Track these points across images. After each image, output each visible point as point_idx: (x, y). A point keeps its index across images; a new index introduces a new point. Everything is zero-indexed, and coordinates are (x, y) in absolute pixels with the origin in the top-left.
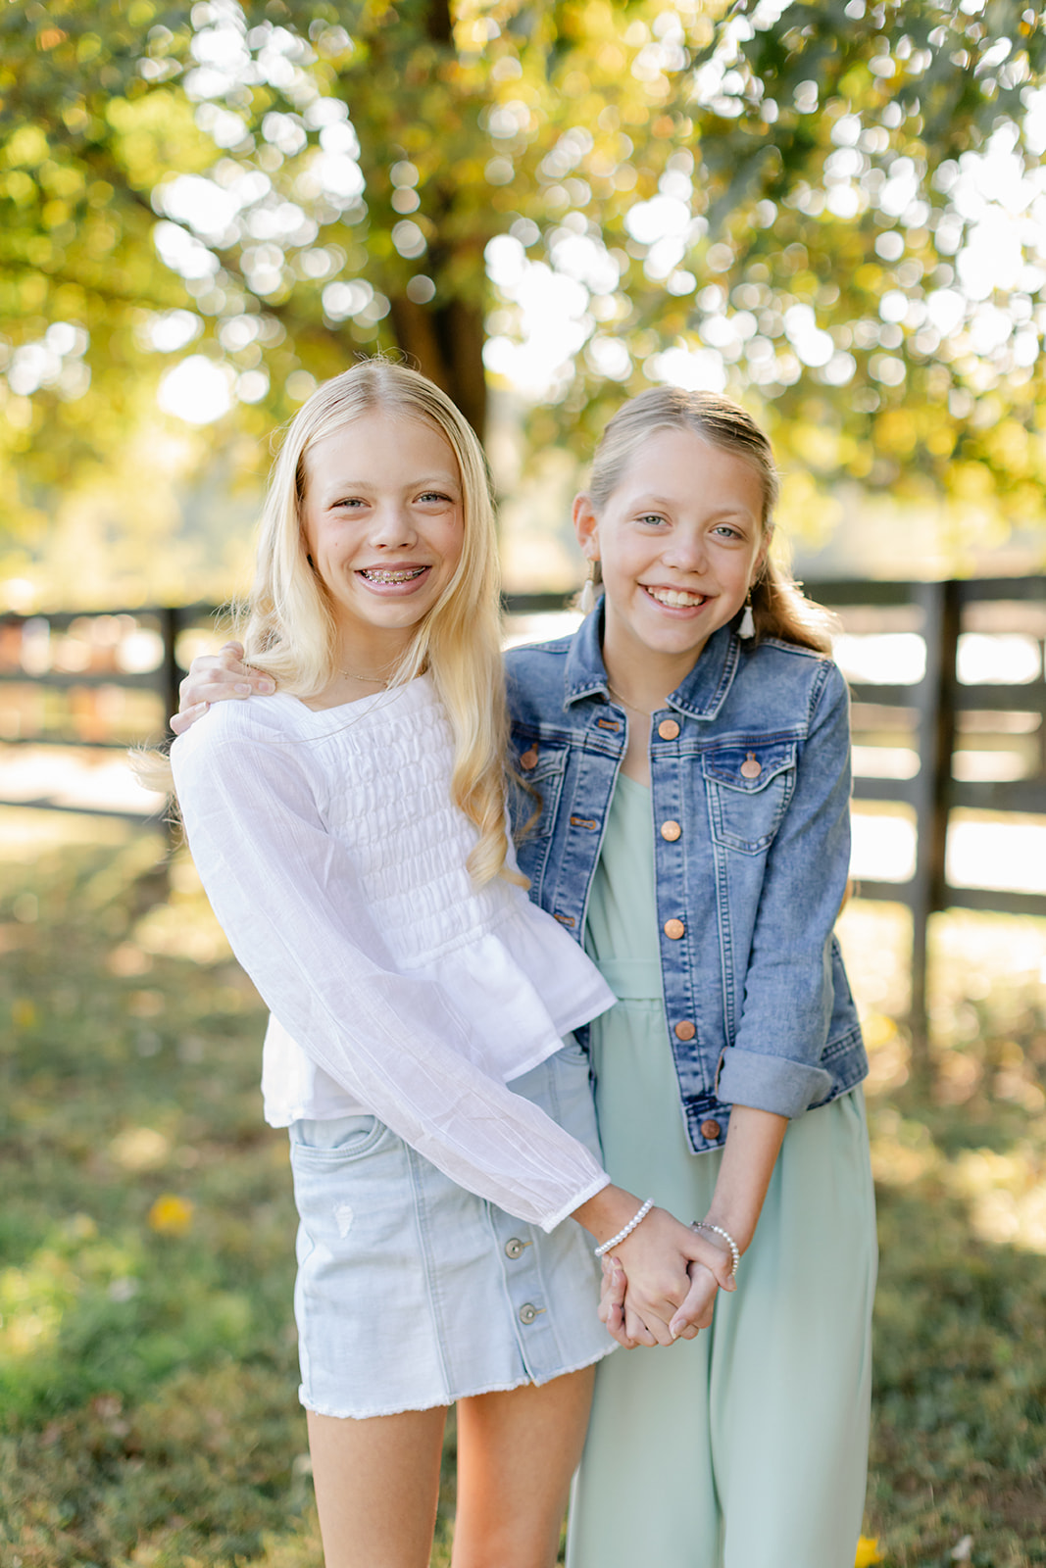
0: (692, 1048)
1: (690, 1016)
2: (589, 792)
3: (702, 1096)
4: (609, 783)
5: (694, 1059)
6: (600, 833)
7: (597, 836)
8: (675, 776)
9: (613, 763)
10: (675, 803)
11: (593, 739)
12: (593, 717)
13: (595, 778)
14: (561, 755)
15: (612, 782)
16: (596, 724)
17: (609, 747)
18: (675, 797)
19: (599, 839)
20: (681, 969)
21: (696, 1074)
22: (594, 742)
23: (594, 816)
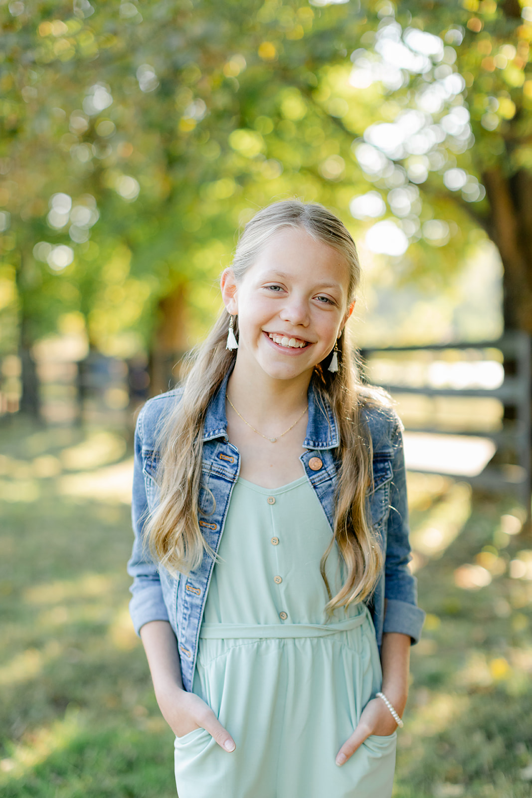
2: (212, 504)
4: (226, 499)
6: (219, 532)
7: (218, 535)
9: (229, 485)
11: (216, 467)
12: (216, 452)
13: (216, 494)
15: (228, 498)
16: (218, 457)
17: (227, 474)
19: (219, 537)
22: (217, 469)
23: (217, 521)
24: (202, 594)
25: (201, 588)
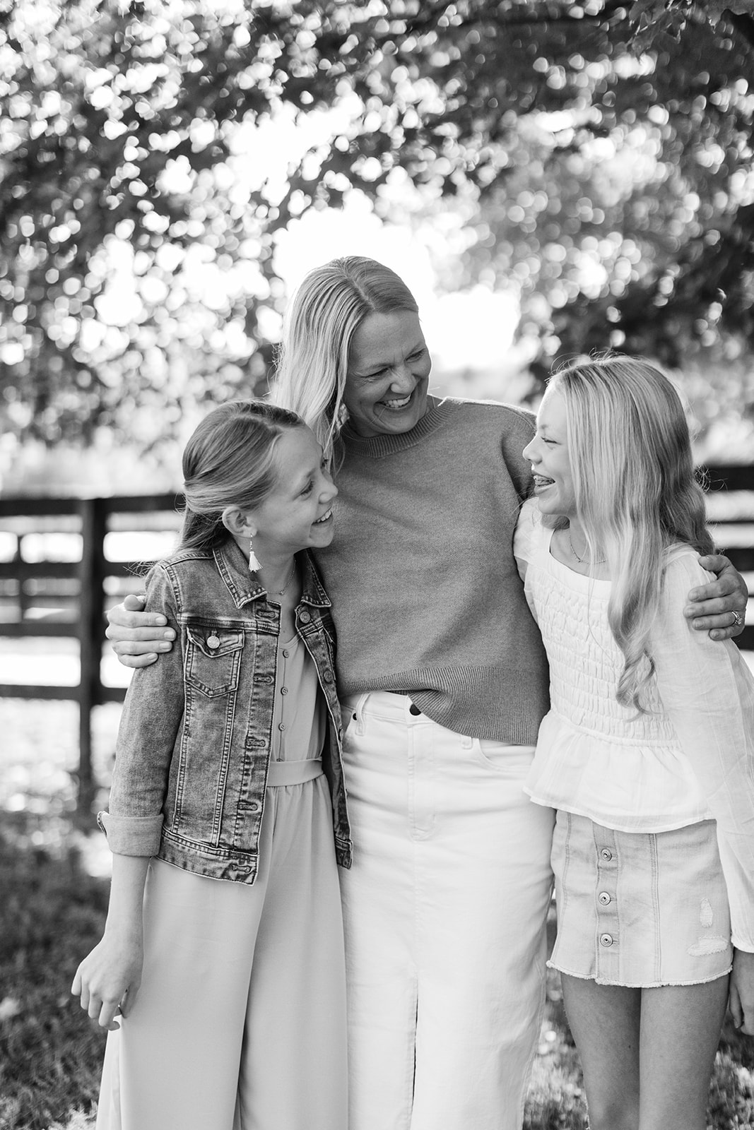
2: (263, 659)
6: (273, 685)
11: (261, 624)
13: (265, 649)
14: (241, 636)
16: (257, 614)
19: (274, 688)
23: (270, 674)
24: (267, 744)
25: (266, 740)
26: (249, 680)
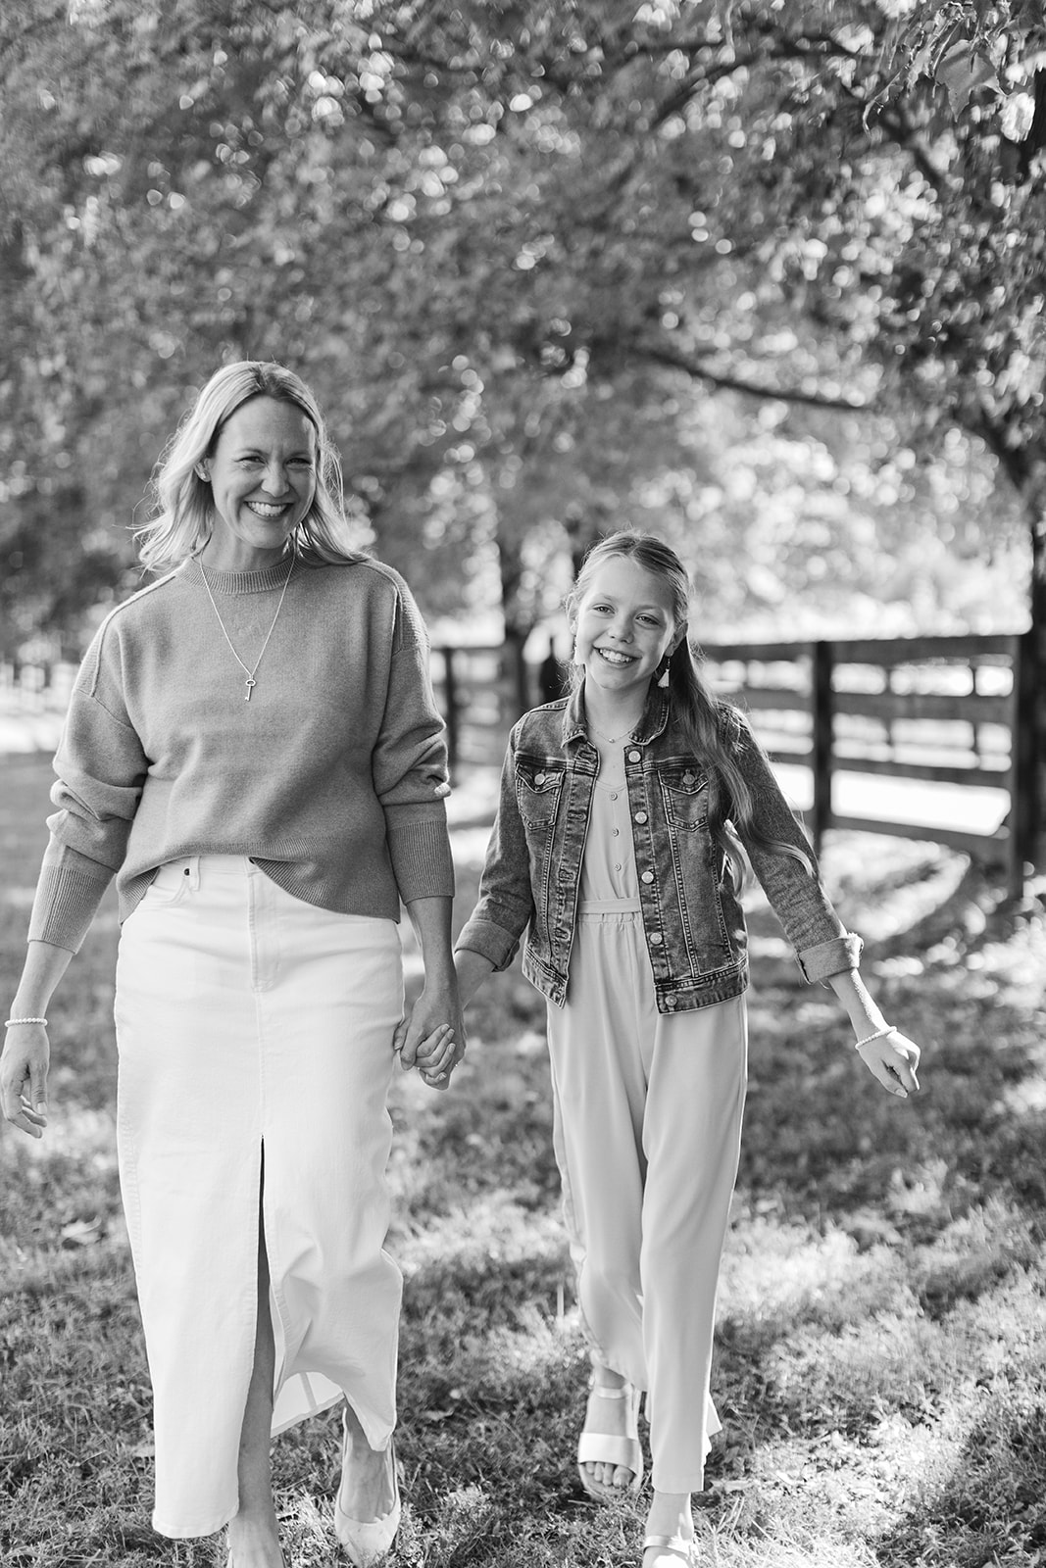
0: (661, 950)
1: (659, 930)
2: (578, 797)
3: (668, 979)
4: (590, 790)
5: (663, 957)
7: (585, 823)
8: (642, 785)
9: (592, 778)
10: (643, 800)
11: (579, 764)
12: (578, 752)
14: (561, 775)
16: (580, 755)
17: (588, 769)
18: (642, 797)
19: (586, 825)
20: (652, 901)
21: (663, 966)
22: (580, 766)
23: (583, 811)
25: (574, 873)
26: (564, 816)
